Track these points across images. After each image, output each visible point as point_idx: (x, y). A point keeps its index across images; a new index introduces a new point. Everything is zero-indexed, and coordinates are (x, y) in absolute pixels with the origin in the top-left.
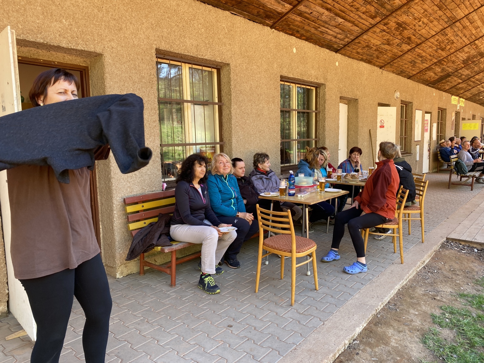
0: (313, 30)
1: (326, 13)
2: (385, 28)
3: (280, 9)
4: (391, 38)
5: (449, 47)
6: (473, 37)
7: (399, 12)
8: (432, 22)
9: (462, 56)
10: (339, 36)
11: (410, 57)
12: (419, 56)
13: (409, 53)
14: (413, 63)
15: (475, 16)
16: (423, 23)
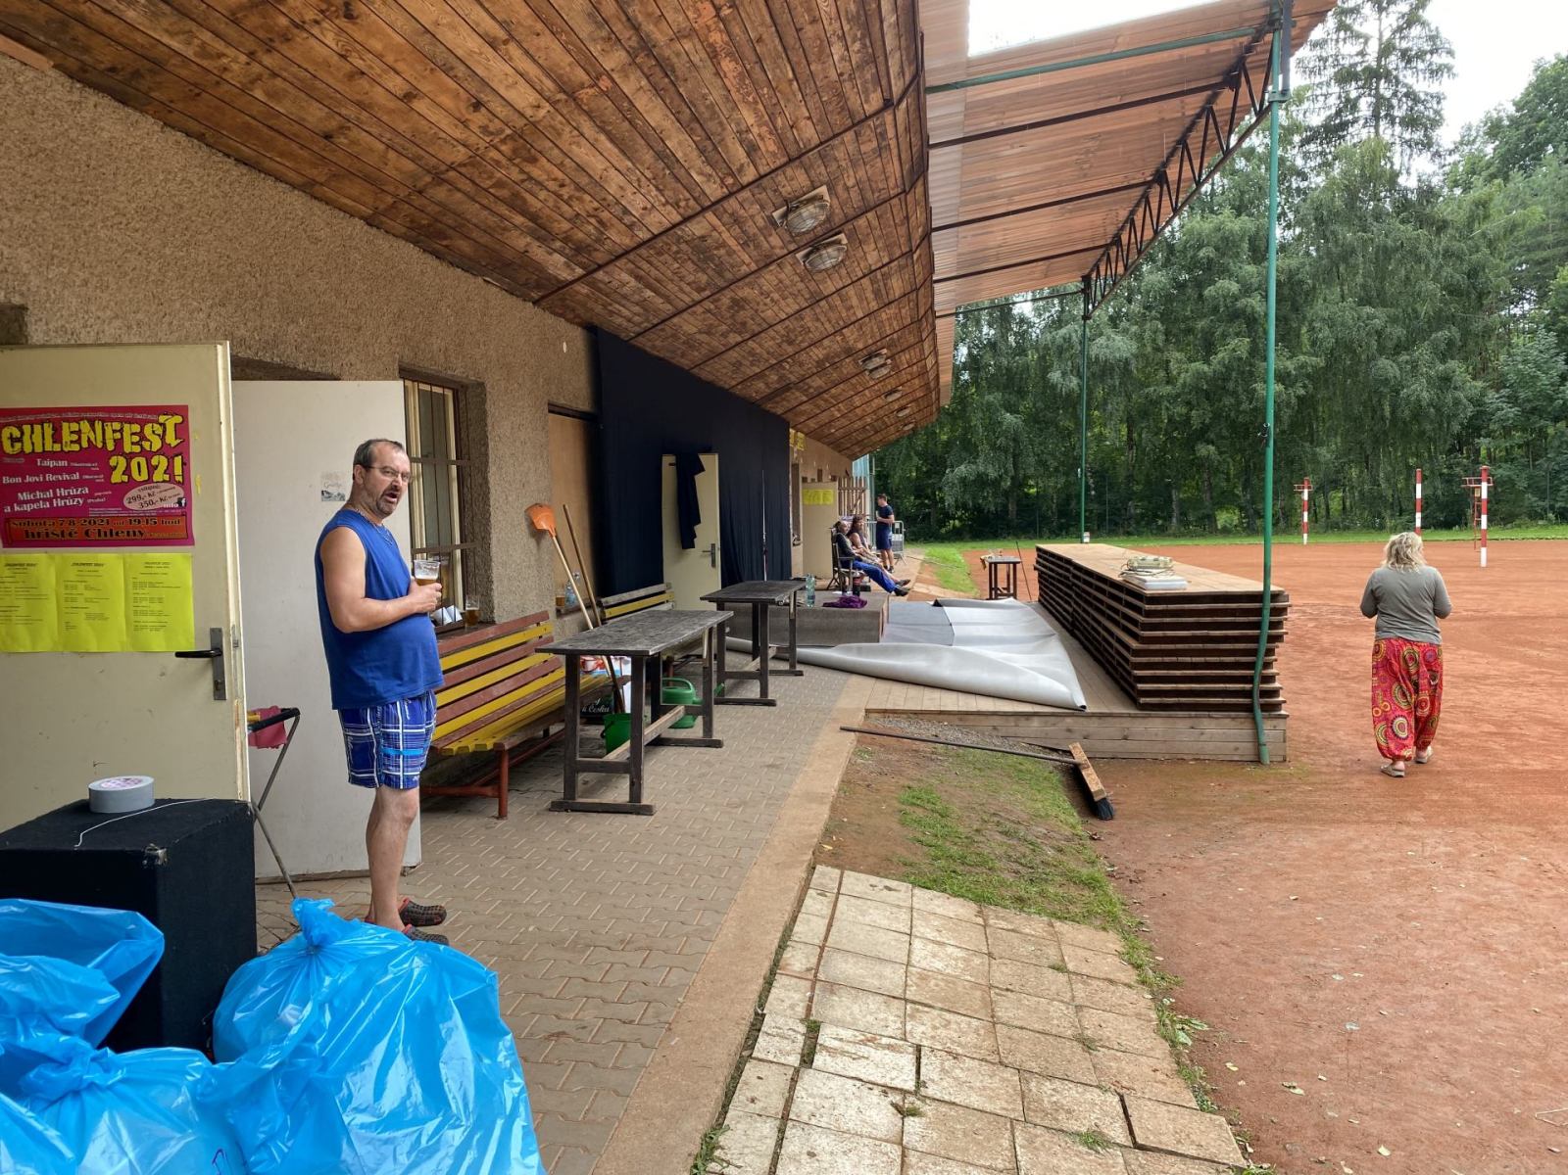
0: (599, 309)
1: (633, 282)
2: (712, 307)
3: (565, 275)
4: (716, 323)
5: (800, 338)
6: (841, 323)
7: (740, 284)
8: (784, 298)
9: (818, 353)
10: (636, 319)
11: (735, 355)
12: (752, 353)
13: (737, 349)
14: (738, 365)
15: (851, 291)
16: (772, 300)
